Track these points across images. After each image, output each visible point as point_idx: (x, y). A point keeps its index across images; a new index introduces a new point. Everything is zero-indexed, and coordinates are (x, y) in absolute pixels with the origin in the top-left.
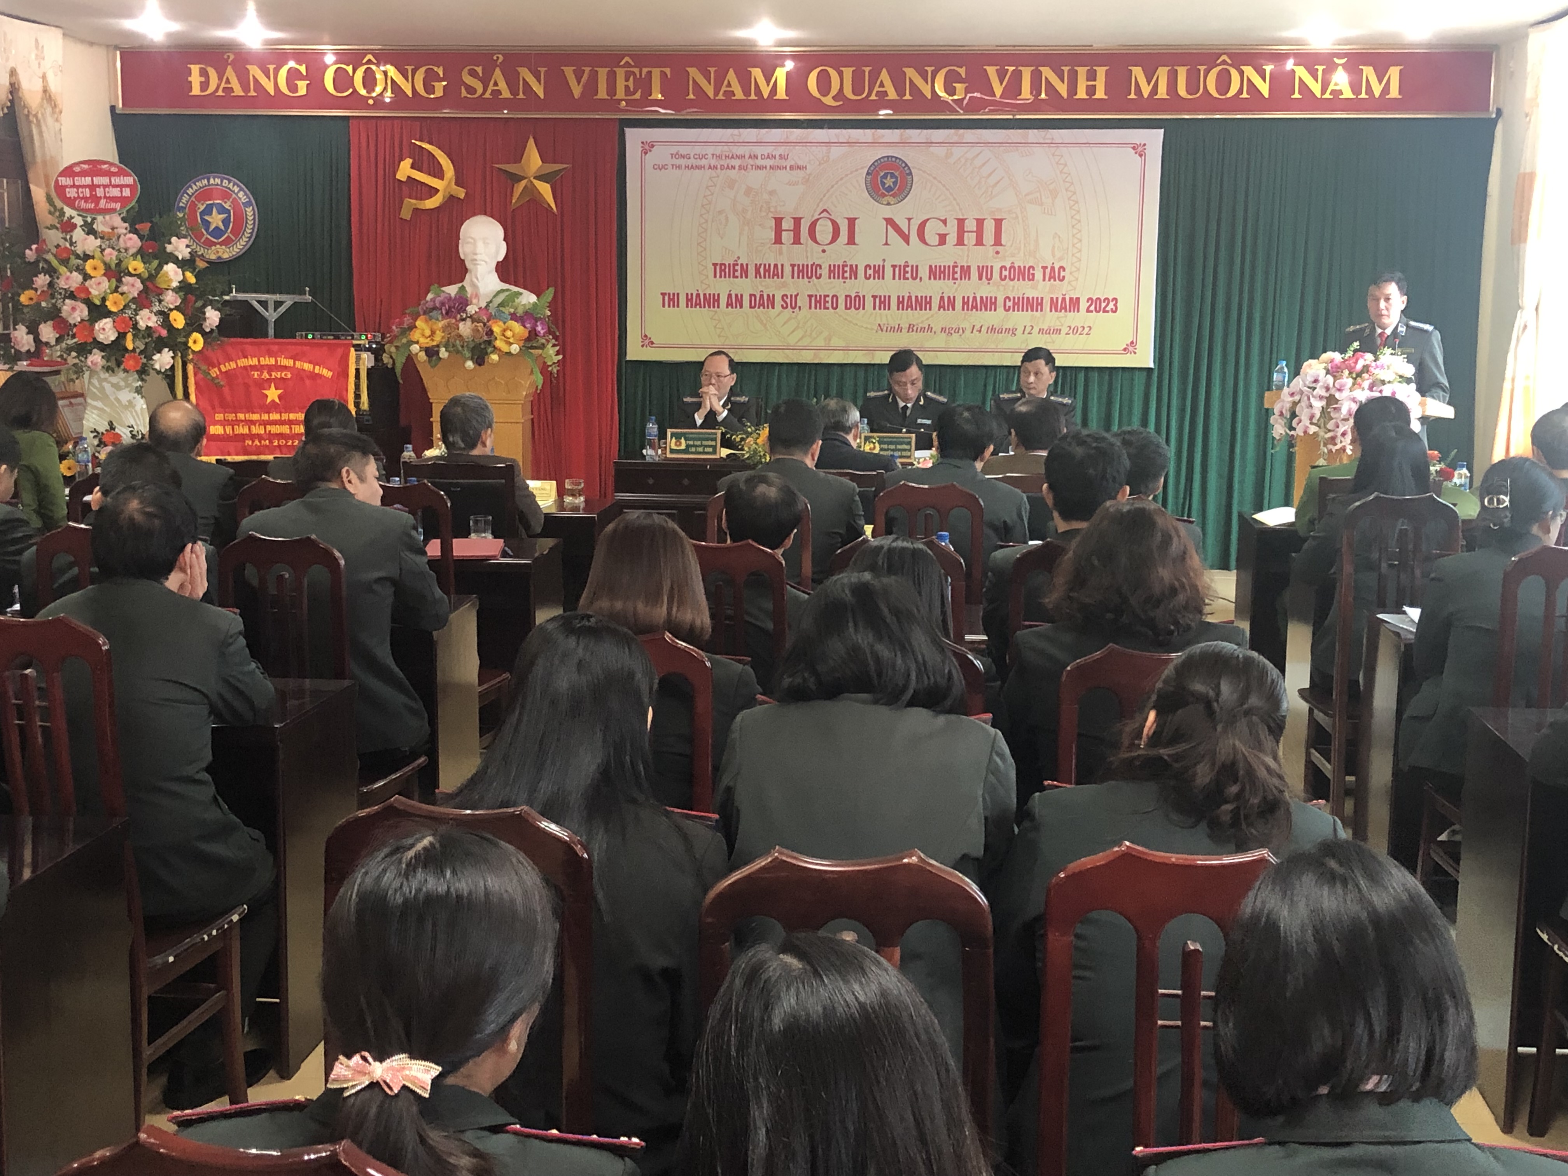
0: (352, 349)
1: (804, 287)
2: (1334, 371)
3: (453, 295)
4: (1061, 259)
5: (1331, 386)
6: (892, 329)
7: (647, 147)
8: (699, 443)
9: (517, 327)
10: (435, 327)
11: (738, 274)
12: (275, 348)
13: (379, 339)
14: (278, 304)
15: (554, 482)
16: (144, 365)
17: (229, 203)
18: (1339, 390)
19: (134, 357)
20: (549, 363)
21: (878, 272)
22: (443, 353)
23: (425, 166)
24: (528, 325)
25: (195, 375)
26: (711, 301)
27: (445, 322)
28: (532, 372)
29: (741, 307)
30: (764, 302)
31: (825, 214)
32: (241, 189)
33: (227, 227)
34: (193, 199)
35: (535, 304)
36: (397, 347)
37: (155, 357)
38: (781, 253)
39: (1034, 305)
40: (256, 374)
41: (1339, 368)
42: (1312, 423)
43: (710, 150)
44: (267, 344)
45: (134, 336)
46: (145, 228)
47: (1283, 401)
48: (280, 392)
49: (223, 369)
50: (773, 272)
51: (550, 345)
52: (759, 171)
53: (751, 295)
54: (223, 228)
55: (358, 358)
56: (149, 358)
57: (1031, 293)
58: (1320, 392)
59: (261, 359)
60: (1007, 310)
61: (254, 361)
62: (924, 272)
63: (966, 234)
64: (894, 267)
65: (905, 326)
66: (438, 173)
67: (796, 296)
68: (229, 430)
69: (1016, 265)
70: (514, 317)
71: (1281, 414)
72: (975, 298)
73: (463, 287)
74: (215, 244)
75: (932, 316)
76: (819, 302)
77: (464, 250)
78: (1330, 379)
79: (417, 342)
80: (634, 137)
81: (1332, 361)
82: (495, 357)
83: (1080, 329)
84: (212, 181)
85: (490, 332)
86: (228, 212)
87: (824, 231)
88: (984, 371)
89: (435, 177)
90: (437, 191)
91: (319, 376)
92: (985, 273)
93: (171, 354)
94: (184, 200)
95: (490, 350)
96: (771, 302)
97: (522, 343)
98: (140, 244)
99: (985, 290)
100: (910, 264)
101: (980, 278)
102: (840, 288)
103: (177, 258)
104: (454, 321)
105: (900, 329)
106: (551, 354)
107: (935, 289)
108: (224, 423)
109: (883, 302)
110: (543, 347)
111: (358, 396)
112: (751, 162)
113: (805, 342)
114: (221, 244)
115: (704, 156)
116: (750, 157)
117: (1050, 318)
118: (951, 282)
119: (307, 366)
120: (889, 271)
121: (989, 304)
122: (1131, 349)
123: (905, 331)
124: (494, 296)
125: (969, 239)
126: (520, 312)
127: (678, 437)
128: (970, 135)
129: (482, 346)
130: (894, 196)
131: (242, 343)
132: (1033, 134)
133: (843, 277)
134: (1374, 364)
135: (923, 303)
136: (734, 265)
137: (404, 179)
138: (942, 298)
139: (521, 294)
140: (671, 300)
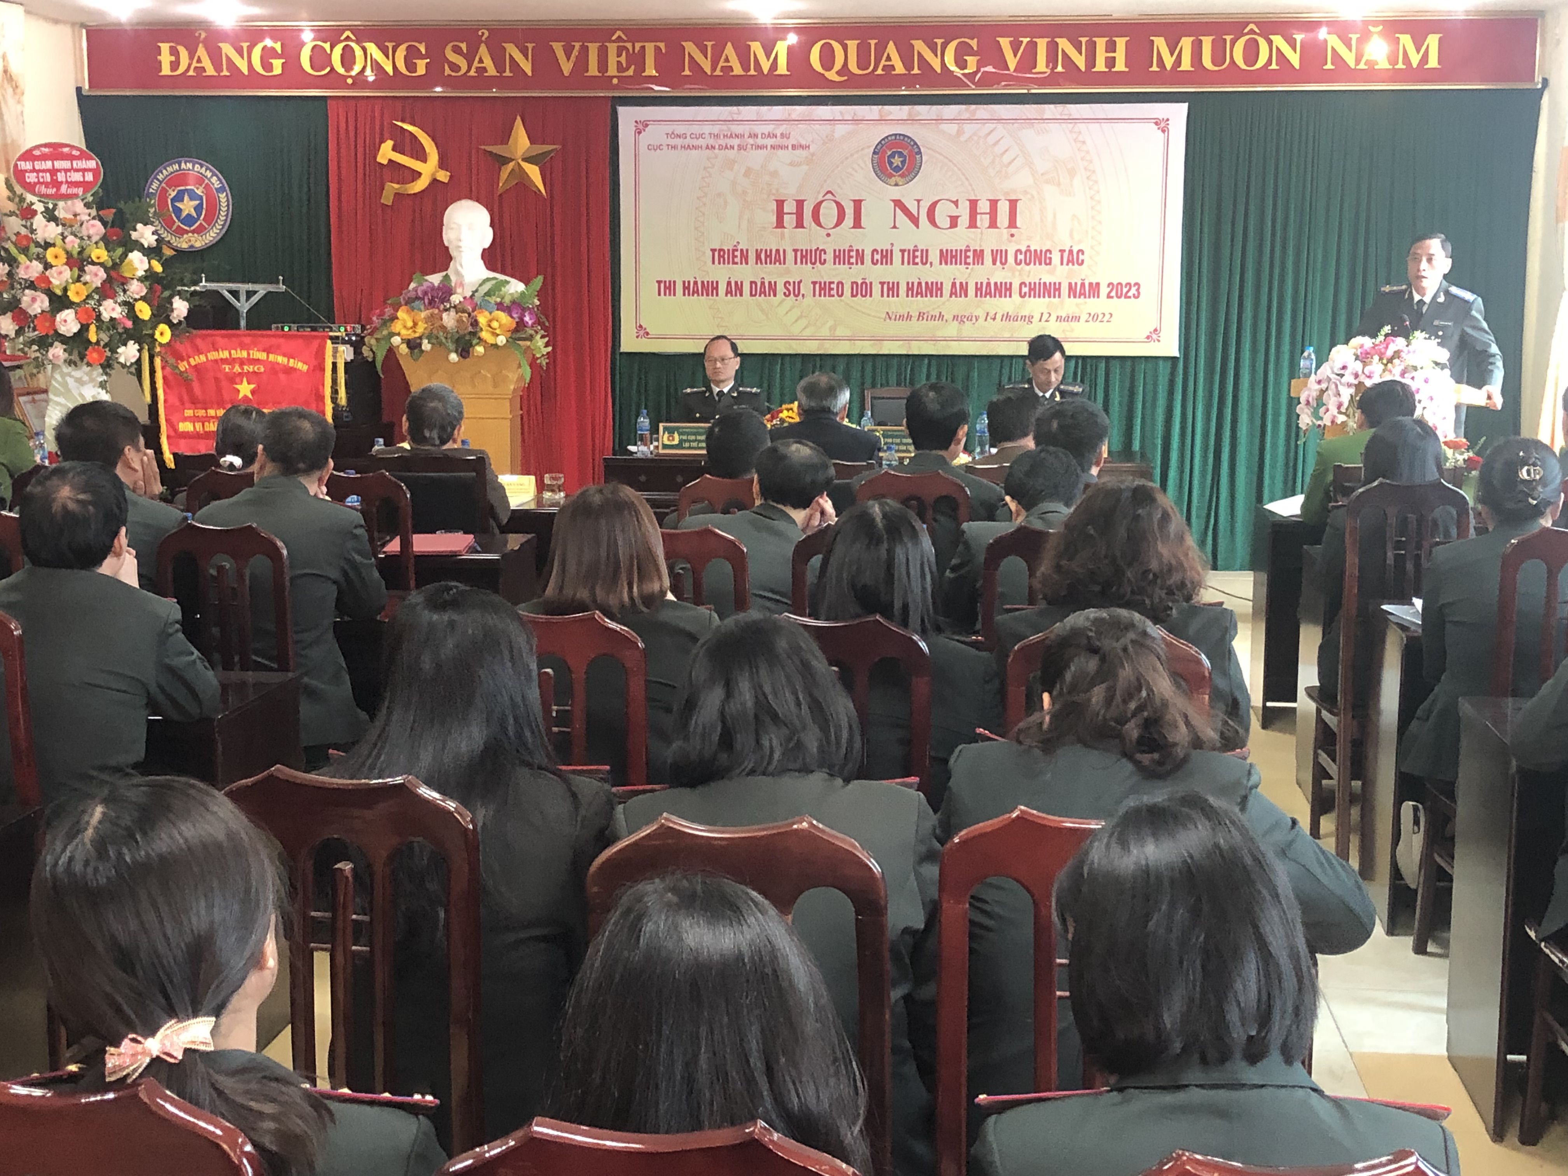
0: (329, 342)
1: (806, 273)
2: (1363, 358)
3: (436, 284)
4: (1080, 242)
5: (1360, 373)
6: (901, 317)
7: (641, 127)
8: (693, 438)
9: (503, 317)
10: (417, 317)
11: (737, 260)
12: (247, 340)
13: (359, 331)
14: (250, 294)
15: (533, 478)
16: (108, 359)
17: (201, 189)
18: (1369, 377)
19: (98, 352)
20: (538, 355)
21: (886, 257)
22: (426, 346)
23: (408, 148)
24: (515, 316)
25: (163, 368)
26: (710, 289)
27: (428, 312)
28: (520, 366)
29: (741, 295)
30: (765, 289)
31: (829, 196)
32: (214, 174)
33: (199, 215)
34: (163, 185)
35: (523, 293)
36: (377, 340)
37: (119, 350)
38: (783, 236)
39: (1050, 290)
40: (227, 368)
41: (1367, 353)
42: (1340, 413)
43: (707, 129)
44: (238, 336)
45: (98, 328)
46: (109, 214)
47: (1310, 389)
48: (252, 386)
49: (193, 362)
50: (775, 257)
51: (539, 336)
52: (760, 151)
53: (751, 283)
54: (195, 215)
55: (335, 351)
56: (114, 351)
57: (1047, 279)
58: (1349, 378)
59: (233, 352)
60: (1022, 296)
61: (224, 354)
62: (934, 257)
63: (978, 217)
64: (903, 251)
65: (915, 314)
66: (421, 156)
67: (800, 282)
68: (199, 426)
69: (1032, 249)
70: (500, 306)
71: (1308, 403)
72: (988, 284)
73: (447, 276)
74: (187, 232)
75: (944, 303)
76: (824, 289)
77: (449, 237)
78: (1358, 366)
79: (399, 334)
80: (627, 116)
81: (1362, 346)
82: (480, 349)
83: (1101, 316)
84: (183, 166)
85: (475, 323)
86: (201, 198)
87: (829, 213)
88: (999, 361)
89: (417, 159)
90: (420, 174)
91: (294, 370)
92: (999, 257)
93: (137, 346)
94: (154, 186)
95: (475, 342)
96: (773, 289)
97: (509, 334)
98: (103, 231)
99: (999, 275)
100: (920, 248)
101: (994, 263)
102: (847, 274)
103: (142, 245)
104: (436, 311)
105: (909, 317)
106: (540, 345)
107: (947, 274)
108: (194, 419)
109: (891, 289)
110: (531, 338)
111: (335, 392)
112: (751, 141)
113: (807, 333)
114: (193, 232)
115: (701, 136)
116: (750, 136)
117: (1069, 305)
118: (963, 266)
119: (281, 359)
120: (897, 256)
121: (1003, 290)
122: (1154, 336)
123: (914, 319)
124: (480, 285)
125: (981, 220)
126: (507, 301)
127: (670, 431)
128: (982, 111)
129: (467, 338)
130: (902, 176)
131: (212, 335)
132: (1050, 110)
133: (849, 263)
134: (1406, 349)
135: (933, 289)
136: (734, 251)
137: (385, 162)
138: (954, 284)
139: (508, 282)
140: (667, 288)
